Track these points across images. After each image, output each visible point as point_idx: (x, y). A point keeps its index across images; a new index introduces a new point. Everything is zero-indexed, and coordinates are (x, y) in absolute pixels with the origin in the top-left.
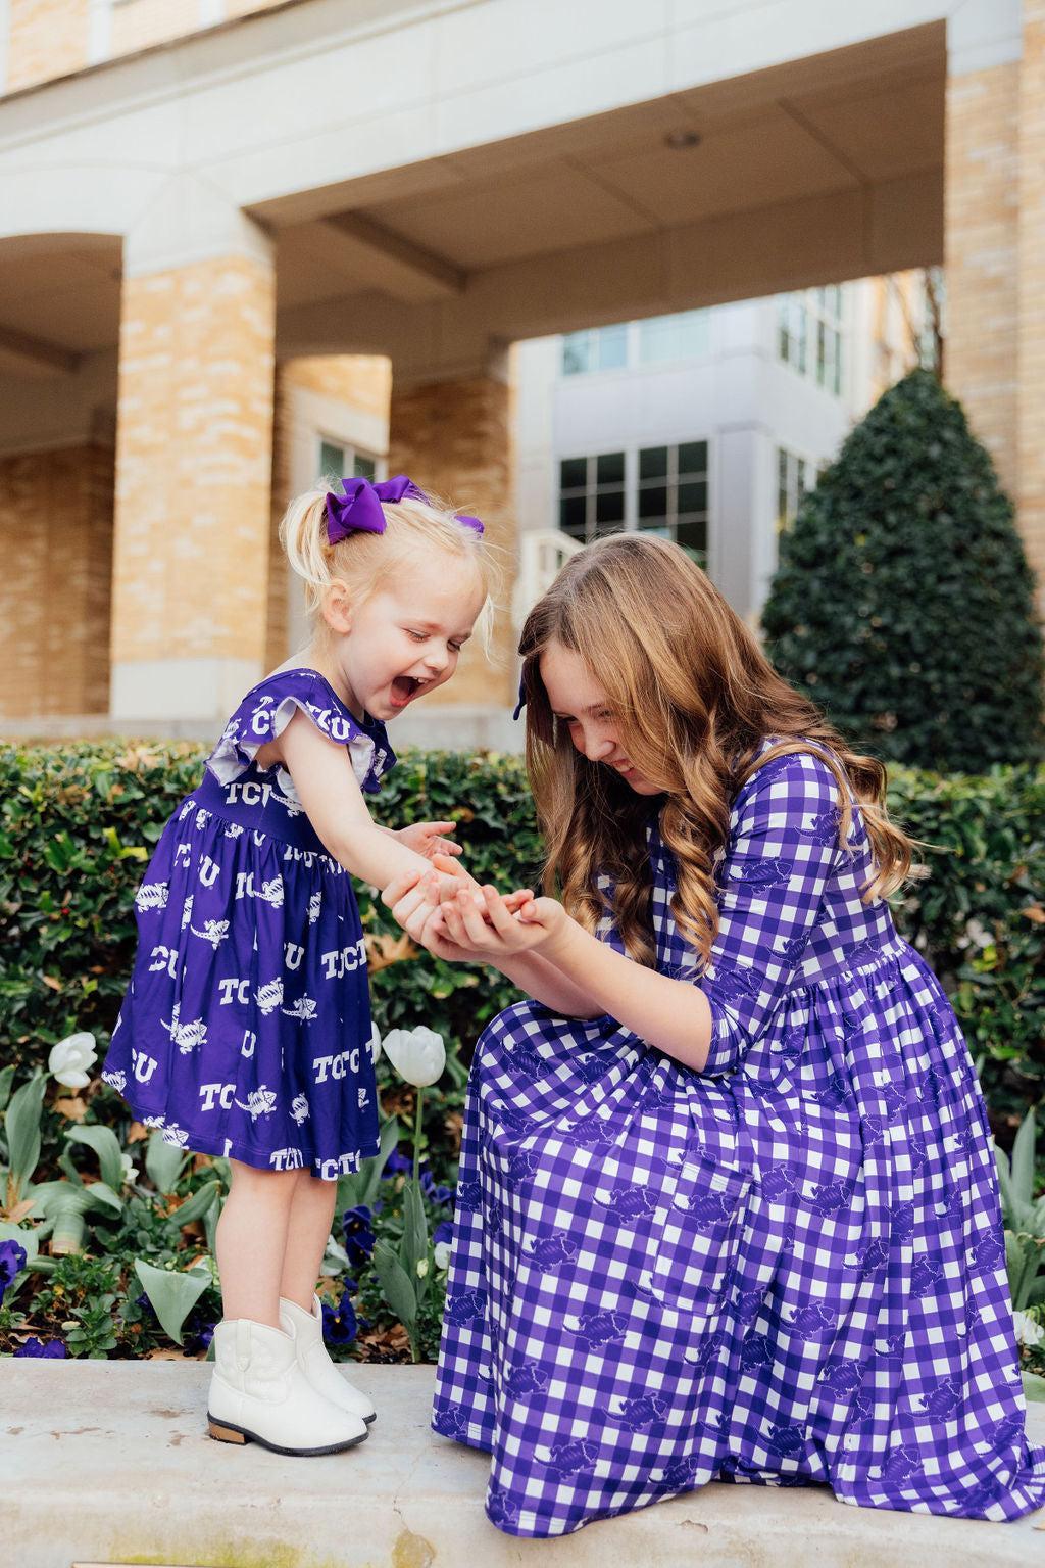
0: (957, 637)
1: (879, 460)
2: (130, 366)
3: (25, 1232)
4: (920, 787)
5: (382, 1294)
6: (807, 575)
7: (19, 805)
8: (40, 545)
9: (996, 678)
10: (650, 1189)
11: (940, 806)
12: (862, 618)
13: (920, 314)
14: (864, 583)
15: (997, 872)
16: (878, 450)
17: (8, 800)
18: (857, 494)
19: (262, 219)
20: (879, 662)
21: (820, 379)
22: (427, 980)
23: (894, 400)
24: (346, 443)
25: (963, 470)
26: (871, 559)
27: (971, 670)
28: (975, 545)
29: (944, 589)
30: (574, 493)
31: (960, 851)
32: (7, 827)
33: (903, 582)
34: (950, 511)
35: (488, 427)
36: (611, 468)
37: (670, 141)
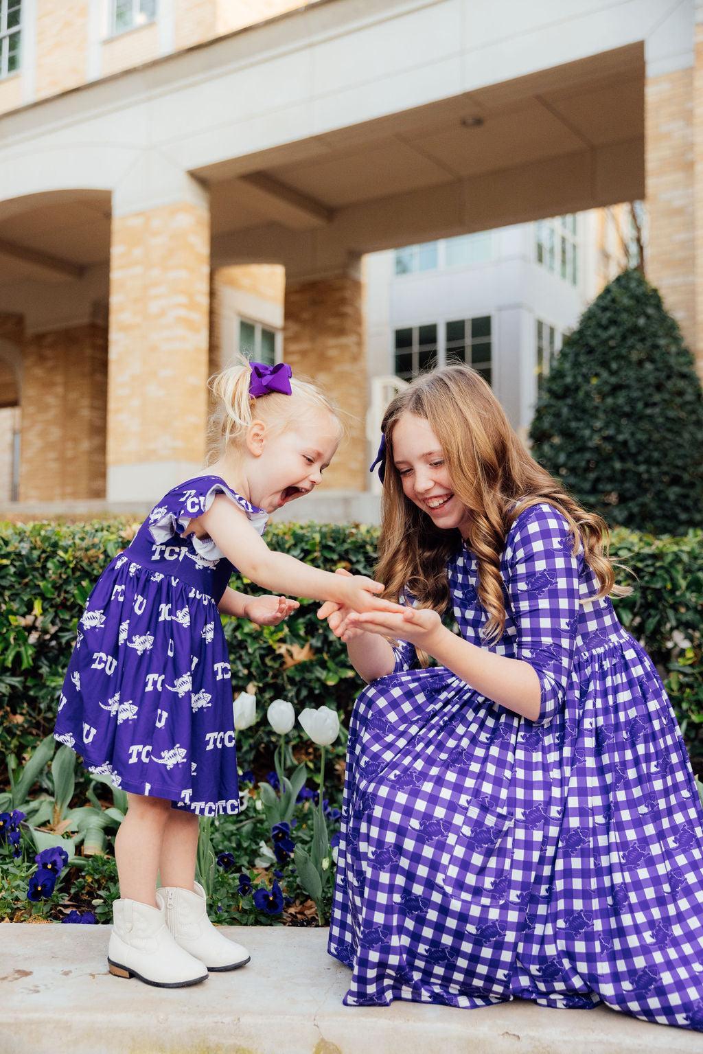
0: (658, 443)
1: (606, 328)
2: (116, 275)
3: (66, 841)
4: (642, 544)
5: (298, 880)
6: (560, 403)
7: (57, 563)
8: (60, 390)
9: (684, 469)
10: (446, 821)
11: (656, 557)
12: (596, 431)
13: (628, 232)
14: (597, 408)
15: (694, 600)
16: (604, 321)
17: (51, 560)
18: (591, 351)
19: (201, 178)
20: (607, 459)
21: (564, 275)
22: (322, 674)
23: (615, 290)
24: (256, 321)
25: (660, 333)
26: (600, 392)
27: (668, 464)
28: (669, 382)
29: (649, 411)
30: (405, 351)
31: (669, 586)
32: (50, 577)
33: (622, 407)
34: (652, 361)
35: (348, 310)
36: (428, 334)
37: (464, 123)
